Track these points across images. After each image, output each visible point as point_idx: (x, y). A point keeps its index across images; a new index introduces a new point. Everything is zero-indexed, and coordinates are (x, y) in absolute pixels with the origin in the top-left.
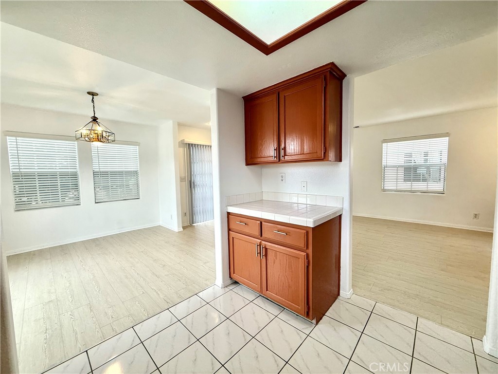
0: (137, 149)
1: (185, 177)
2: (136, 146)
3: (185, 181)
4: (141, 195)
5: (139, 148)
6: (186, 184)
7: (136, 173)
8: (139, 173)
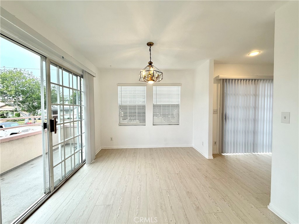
0: (180, 88)
1: (217, 109)
2: (179, 86)
3: (217, 113)
4: (180, 122)
5: (181, 88)
6: (218, 116)
7: (178, 106)
8: (180, 106)
